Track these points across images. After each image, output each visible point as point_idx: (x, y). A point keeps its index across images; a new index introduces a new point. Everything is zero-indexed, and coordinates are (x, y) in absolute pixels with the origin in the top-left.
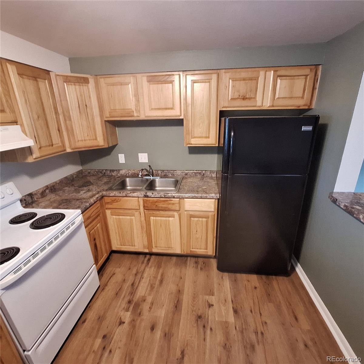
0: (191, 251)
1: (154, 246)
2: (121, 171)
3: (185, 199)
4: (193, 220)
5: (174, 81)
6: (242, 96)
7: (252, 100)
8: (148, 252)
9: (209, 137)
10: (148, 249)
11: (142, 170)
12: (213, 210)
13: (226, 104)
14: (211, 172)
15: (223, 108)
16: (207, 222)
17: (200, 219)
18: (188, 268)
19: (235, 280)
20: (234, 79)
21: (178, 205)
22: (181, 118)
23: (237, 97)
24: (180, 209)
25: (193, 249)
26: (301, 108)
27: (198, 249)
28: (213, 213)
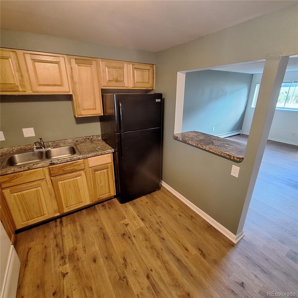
0: (98, 198)
1: (64, 207)
3: (88, 158)
4: (97, 173)
5: (59, 62)
6: (115, 79)
7: (122, 82)
8: (59, 215)
9: (96, 109)
10: (59, 212)
11: (36, 143)
12: (111, 162)
13: (106, 85)
14: (98, 136)
15: (103, 87)
16: (108, 172)
17: (102, 171)
18: (99, 212)
19: (134, 204)
20: (109, 67)
21: (83, 165)
22: (70, 93)
23: (112, 79)
24: (85, 167)
25: (99, 196)
26: (149, 89)
27: (103, 195)
28: (111, 164)
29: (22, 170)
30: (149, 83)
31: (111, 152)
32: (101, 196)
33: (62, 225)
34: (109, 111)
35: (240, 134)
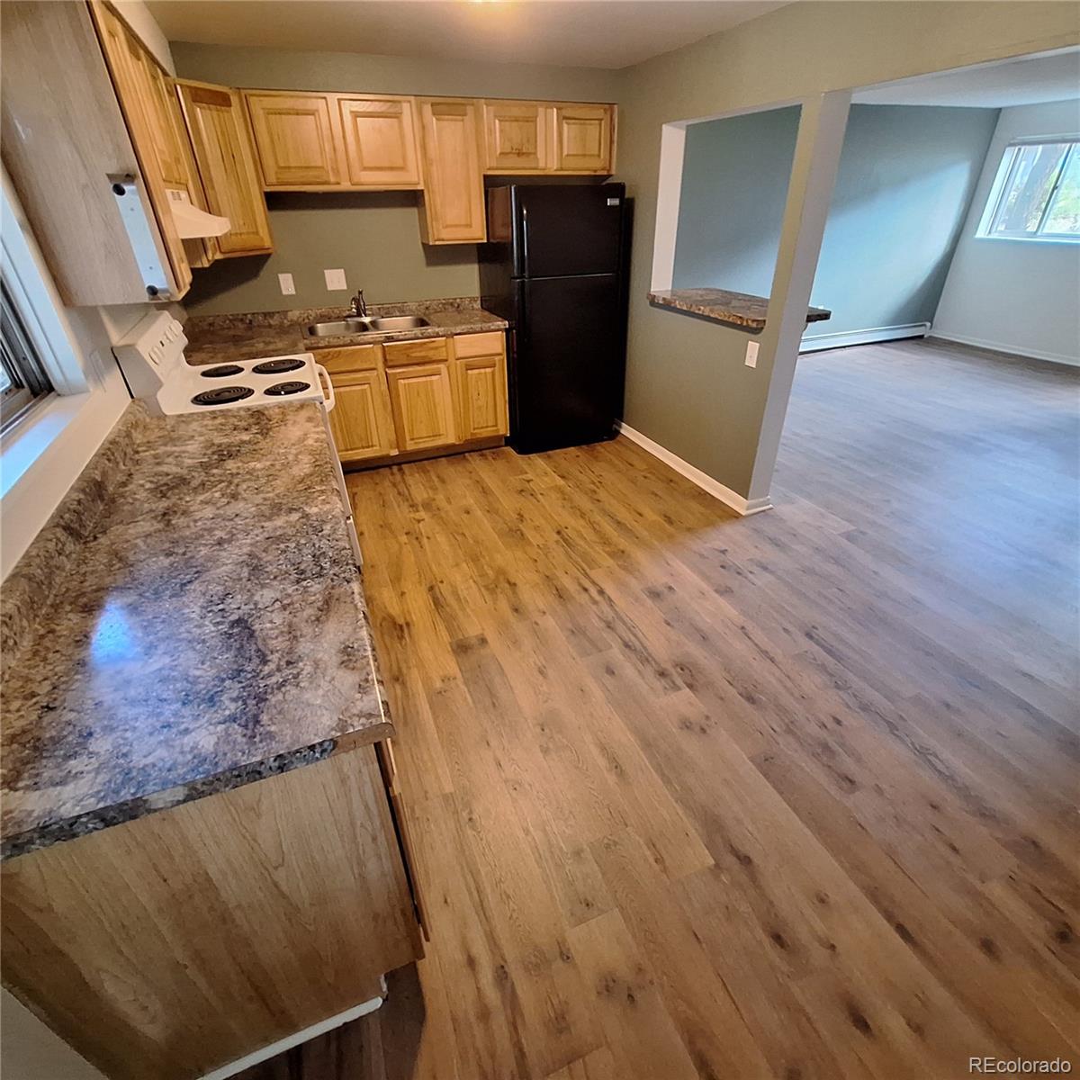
0: (472, 434)
1: (408, 438)
2: (290, 313)
3: (455, 337)
4: (472, 375)
5: (401, 114)
6: (516, 150)
7: (532, 156)
8: (397, 453)
9: (471, 225)
10: (398, 447)
11: (354, 299)
12: (500, 351)
13: (494, 164)
14: (473, 300)
15: (489, 169)
16: (493, 374)
17: (483, 371)
18: (473, 462)
19: (548, 457)
20: (502, 118)
21: (444, 350)
22: (420, 187)
23: (509, 150)
24: (447, 356)
25: (474, 429)
26: (598, 173)
27: (482, 428)
28: (501, 357)
29: (341, 343)
30: (599, 156)
31: (503, 327)
32: (479, 430)
33: (404, 473)
34: (501, 232)
35: (921, 337)
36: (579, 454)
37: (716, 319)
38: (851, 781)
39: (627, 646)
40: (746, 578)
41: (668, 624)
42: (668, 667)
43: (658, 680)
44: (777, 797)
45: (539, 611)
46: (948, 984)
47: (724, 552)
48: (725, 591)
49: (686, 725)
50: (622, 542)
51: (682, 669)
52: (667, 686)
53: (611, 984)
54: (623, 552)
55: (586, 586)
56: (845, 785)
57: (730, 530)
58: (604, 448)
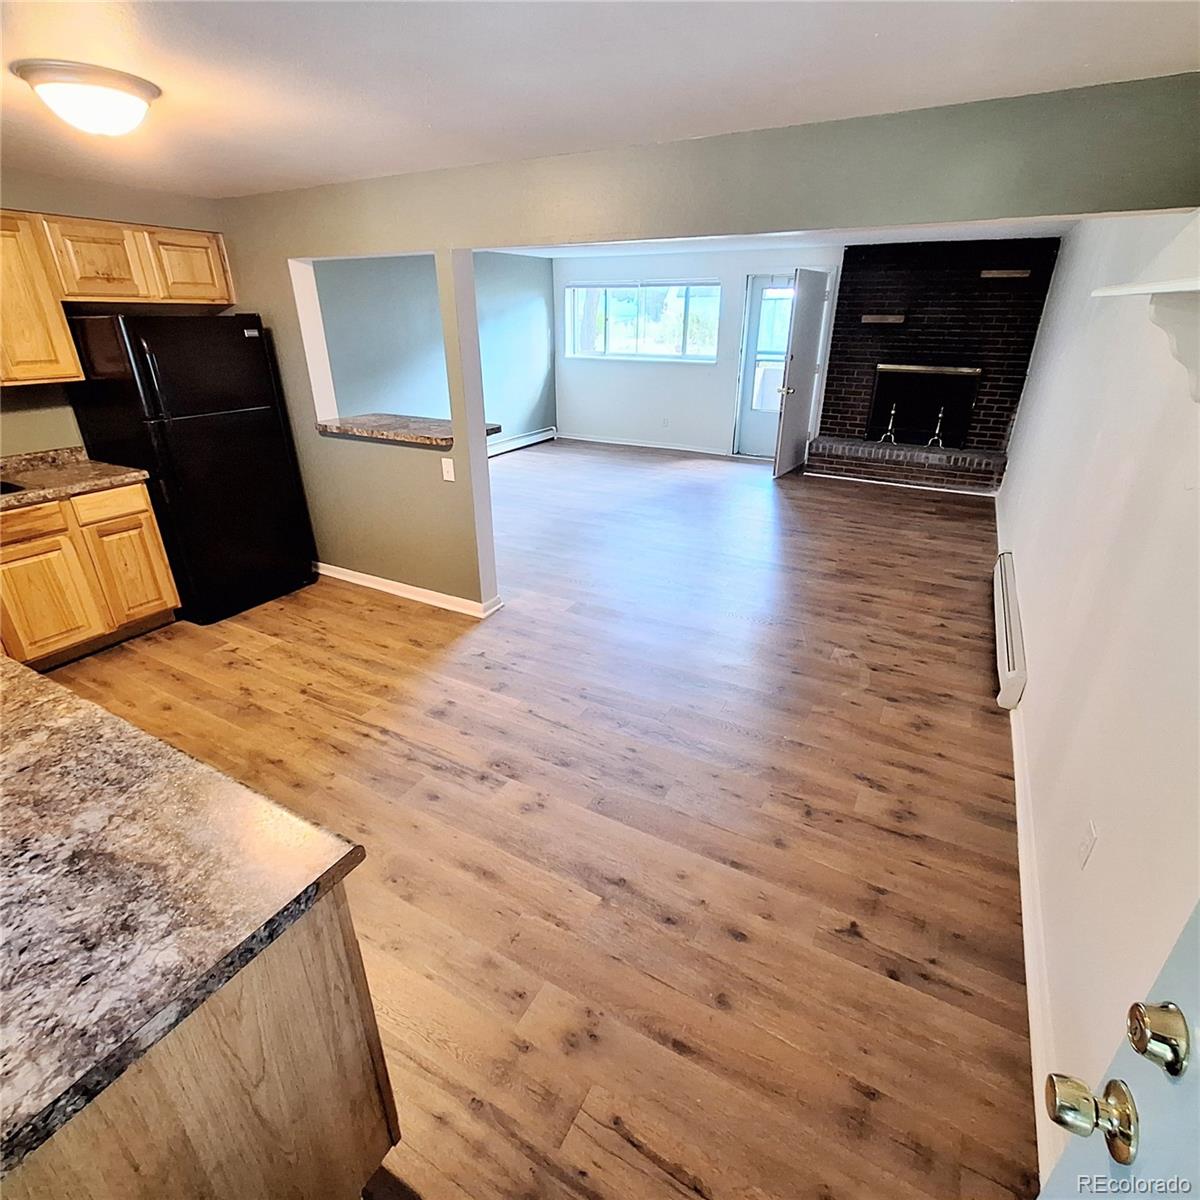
0: (128, 616)
1: (25, 643)
3: (72, 498)
4: (109, 542)
6: (103, 274)
7: (127, 282)
9: (56, 361)
12: (144, 507)
13: (75, 290)
14: (74, 450)
15: (67, 296)
16: (141, 535)
17: (125, 534)
18: (139, 651)
19: (248, 620)
20: (74, 238)
21: (58, 517)
23: (95, 274)
24: (66, 524)
25: (129, 609)
26: (217, 302)
27: (141, 605)
28: (147, 514)
30: (213, 284)
31: (141, 478)
32: (136, 610)
35: (552, 439)
36: (282, 606)
37: (404, 441)
38: (661, 787)
39: (437, 768)
40: (512, 670)
41: (466, 734)
42: (486, 769)
43: (483, 784)
44: (620, 824)
45: (325, 775)
46: (771, 878)
47: (482, 654)
48: (500, 688)
49: (526, 809)
50: (382, 679)
51: (498, 766)
52: (493, 786)
53: (573, 1039)
54: (386, 687)
55: (366, 732)
56: (659, 791)
57: (478, 634)
58: (308, 593)
